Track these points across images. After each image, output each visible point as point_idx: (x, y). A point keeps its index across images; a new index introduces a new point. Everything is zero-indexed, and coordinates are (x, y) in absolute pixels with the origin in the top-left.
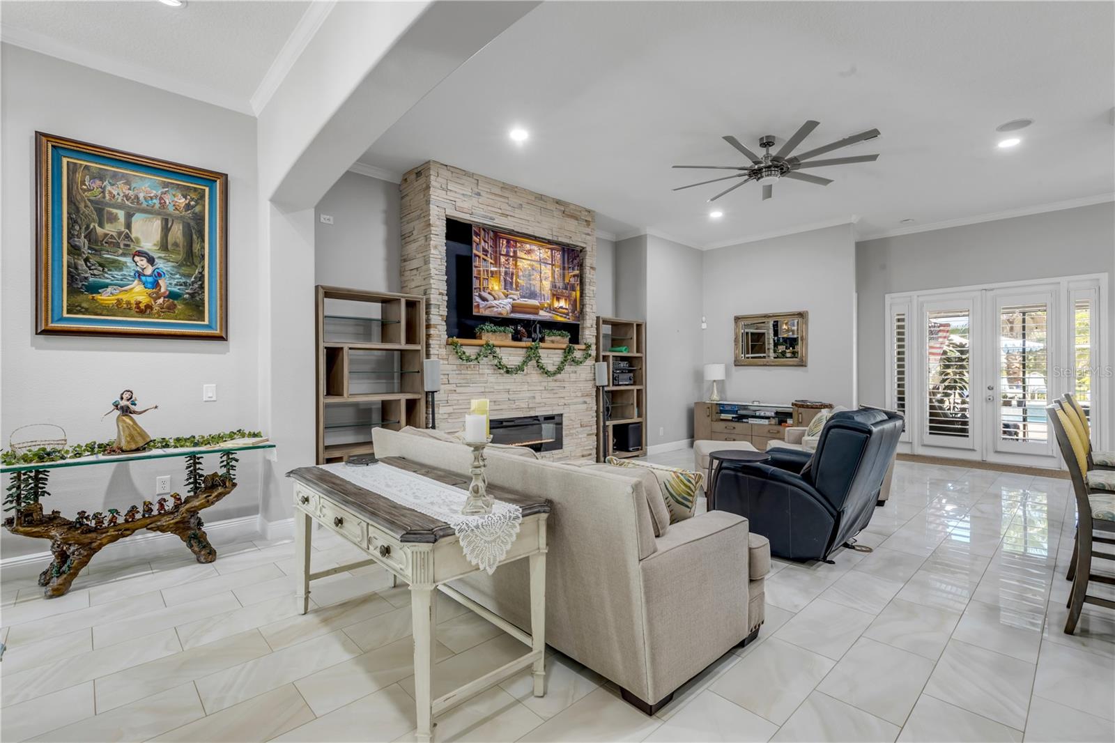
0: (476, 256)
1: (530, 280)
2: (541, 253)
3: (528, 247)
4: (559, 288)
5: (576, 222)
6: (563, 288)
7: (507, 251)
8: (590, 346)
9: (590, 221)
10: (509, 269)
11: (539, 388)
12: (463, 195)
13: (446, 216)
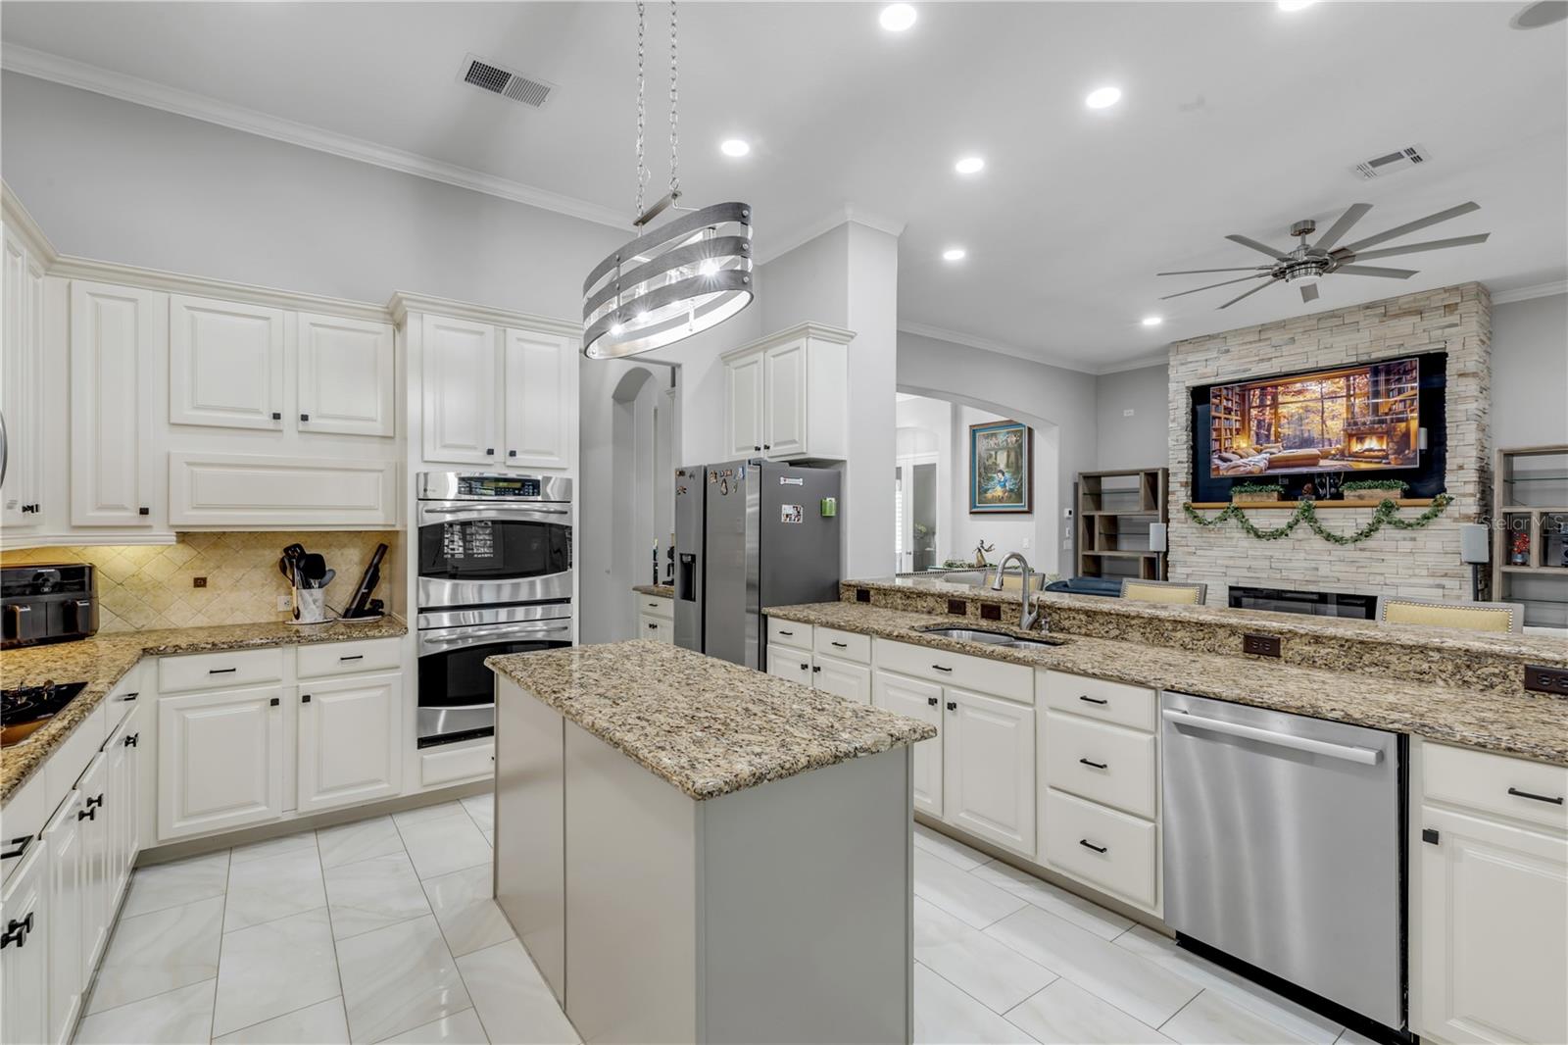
0: (1214, 418)
1: (1301, 425)
2: (1314, 388)
3: (1298, 386)
4: (1364, 424)
5: (1416, 319)
6: (1373, 422)
7: (1262, 401)
8: (1452, 499)
9: (1457, 304)
10: (1264, 420)
11: (1326, 558)
12: (1206, 360)
13: (1187, 388)
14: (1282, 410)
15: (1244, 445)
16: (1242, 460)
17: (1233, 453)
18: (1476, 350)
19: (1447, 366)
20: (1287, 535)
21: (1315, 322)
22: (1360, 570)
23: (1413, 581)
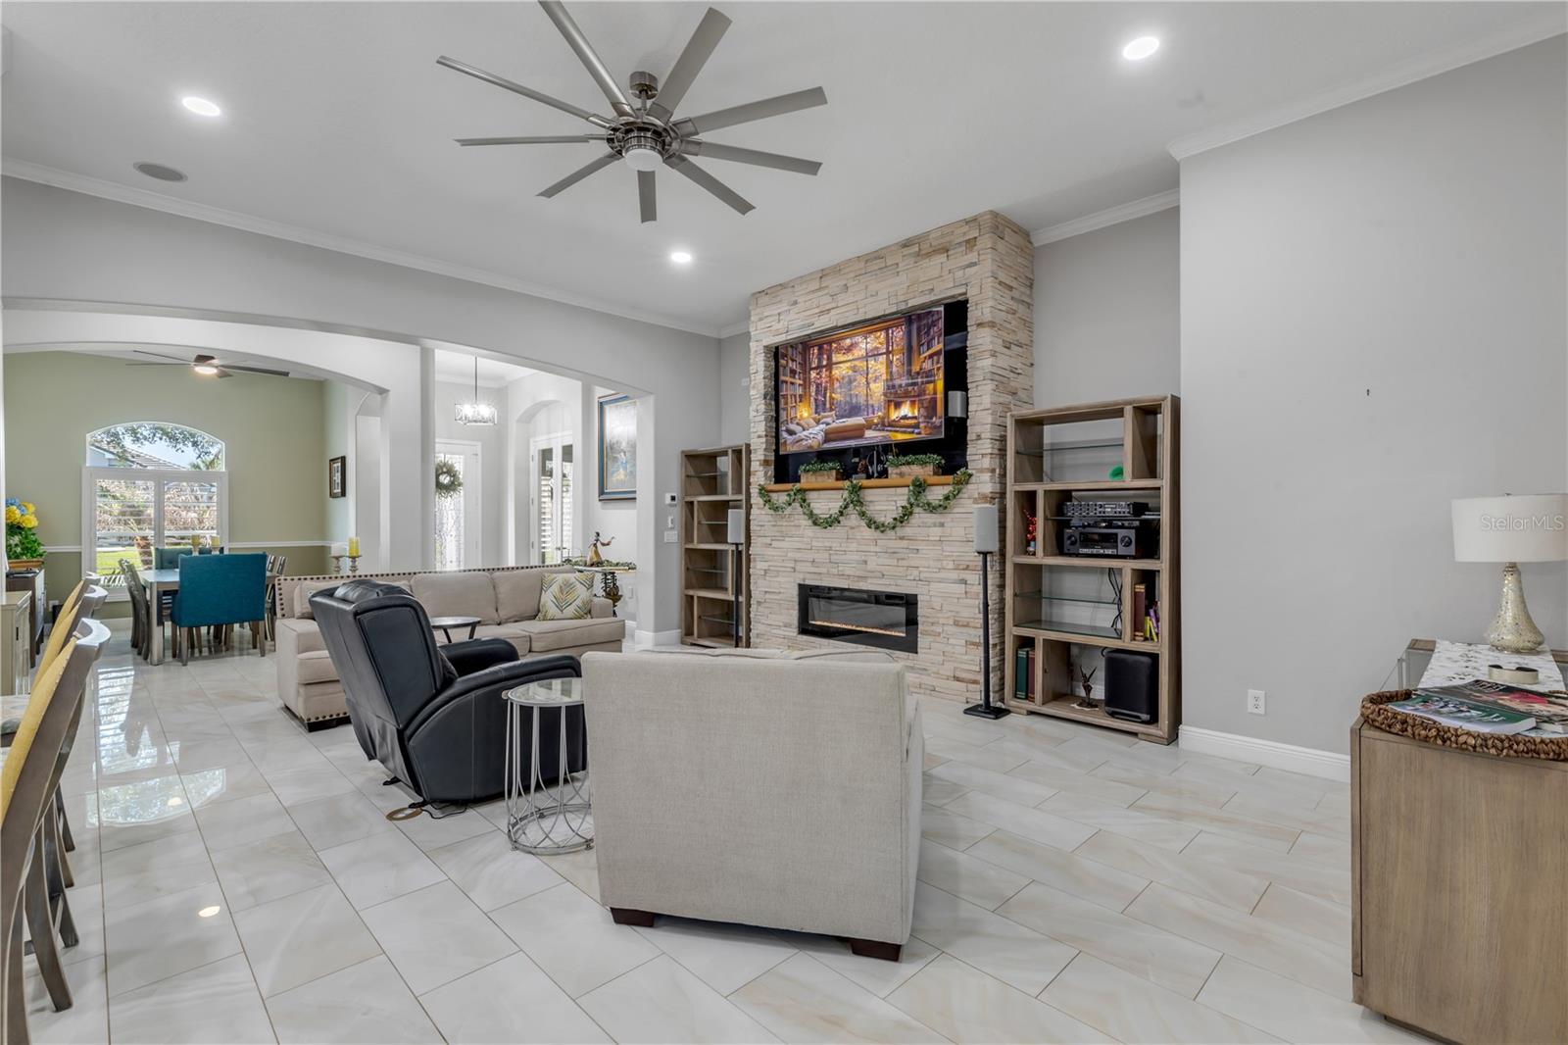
0: (782, 382)
1: (850, 390)
2: (865, 344)
3: (848, 342)
4: (900, 386)
5: (942, 258)
6: (908, 385)
7: (820, 361)
8: (970, 475)
9: (976, 238)
10: (821, 384)
11: (873, 549)
12: (779, 314)
13: (766, 347)
14: (836, 372)
15: (805, 415)
16: (805, 433)
17: (798, 424)
18: (991, 294)
19: (969, 314)
20: (839, 522)
21: (862, 264)
22: (901, 563)
23: (942, 575)
